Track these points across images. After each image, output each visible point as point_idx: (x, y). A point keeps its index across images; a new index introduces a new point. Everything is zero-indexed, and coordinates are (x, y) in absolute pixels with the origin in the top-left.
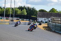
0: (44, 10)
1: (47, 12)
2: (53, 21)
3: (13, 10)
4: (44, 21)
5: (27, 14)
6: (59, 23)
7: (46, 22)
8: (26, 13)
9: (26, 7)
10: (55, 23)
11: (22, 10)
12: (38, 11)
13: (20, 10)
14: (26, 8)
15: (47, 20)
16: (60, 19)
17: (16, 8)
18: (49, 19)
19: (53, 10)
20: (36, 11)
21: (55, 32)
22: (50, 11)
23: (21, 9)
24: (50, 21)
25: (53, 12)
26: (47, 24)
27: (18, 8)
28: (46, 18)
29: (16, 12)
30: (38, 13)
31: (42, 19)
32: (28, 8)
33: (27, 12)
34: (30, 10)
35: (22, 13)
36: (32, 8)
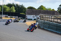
0: (33, 7)
1: (36, 9)
2: (42, 18)
3: (2, 8)
4: (33, 19)
5: (16, 12)
6: (47, 20)
7: (35, 20)
8: (14, 11)
9: (14, 4)
10: (44, 20)
11: (10, 8)
12: (27, 8)
13: (9, 8)
14: (14, 6)
15: (35, 18)
16: (48, 17)
17: (5, 5)
18: (38, 16)
19: (41, 7)
20: (25, 9)
21: (43, 29)
22: (39, 8)
23: (9, 6)
24: (38, 18)
25: (42, 9)
26: (35, 21)
27: (7, 5)
28: (35, 16)
29: (5, 9)
30: (27, 10)
31: (31, 16)
32: (17, 5)
33: (15, 9)
34: (19, 7)
35: (10, 10)
36: (21, 6)
